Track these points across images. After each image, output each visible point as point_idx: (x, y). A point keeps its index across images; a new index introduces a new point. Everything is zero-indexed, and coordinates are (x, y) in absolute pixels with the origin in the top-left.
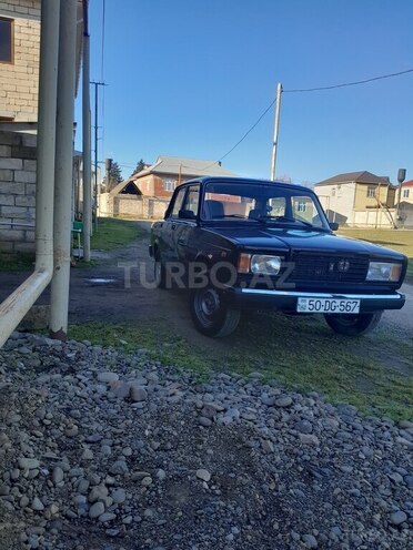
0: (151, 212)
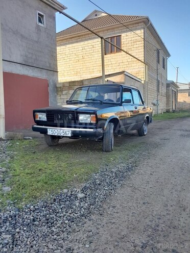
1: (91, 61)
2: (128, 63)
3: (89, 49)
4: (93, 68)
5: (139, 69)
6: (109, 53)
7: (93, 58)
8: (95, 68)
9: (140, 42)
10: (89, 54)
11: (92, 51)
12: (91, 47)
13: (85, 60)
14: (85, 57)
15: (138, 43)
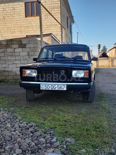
0: (112, 64)
1: (12, 22)
2: (47, 26)
3: (10, 11)
4: (14, 28)
5: (57, 32)
6: (29, 16)
7: (14, 19)
8: (16, 28)
9: (58, 9)
10: (10, 15)
11: (13, 13)
12: (12, 9)
13: (6, 20)
14: (6, 18)
15: (55, 9)
